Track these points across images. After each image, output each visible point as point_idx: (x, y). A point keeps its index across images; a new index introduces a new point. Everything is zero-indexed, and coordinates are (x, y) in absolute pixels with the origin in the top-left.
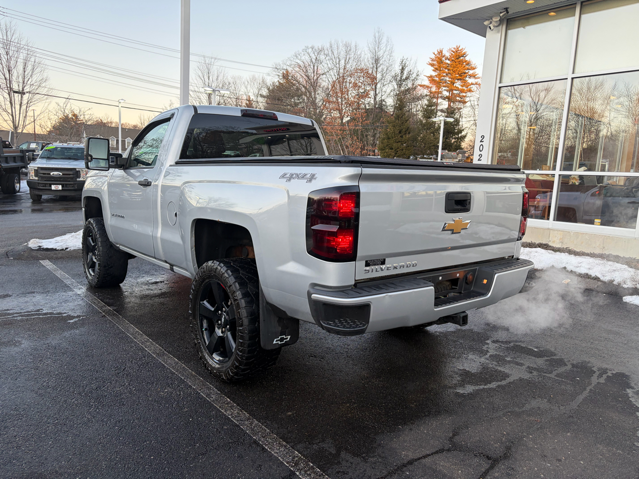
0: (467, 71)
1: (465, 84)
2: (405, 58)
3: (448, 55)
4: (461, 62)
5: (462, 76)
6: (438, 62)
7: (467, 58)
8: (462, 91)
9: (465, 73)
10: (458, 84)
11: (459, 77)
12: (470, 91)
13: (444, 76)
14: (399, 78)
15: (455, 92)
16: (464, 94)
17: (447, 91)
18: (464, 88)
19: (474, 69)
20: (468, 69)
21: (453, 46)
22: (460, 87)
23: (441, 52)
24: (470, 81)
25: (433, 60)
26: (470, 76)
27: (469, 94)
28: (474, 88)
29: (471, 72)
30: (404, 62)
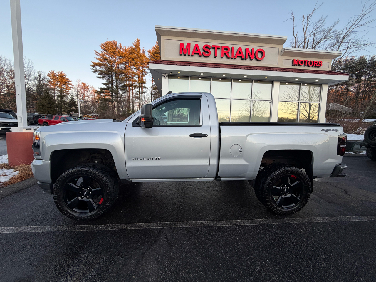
0: (67, 82)
1: (67, 86)
2: (41, 71)
3: (57, 74)
4: (64, 78)
5: (65, 84)
6: (52, 76)
7: (67, 77)
8: (66, 89)
9: (67, 83)
10: (64, 86)
11: (64, 84)
12: (70, 90)
13: (56, 82)
14: (38, 79)
15: (63, 89)
16: (67, 91)
17: (59, 88)
18: (67, 88)
19: (71, 82)
20: (68, 81)
21: (60, 71)
22: (65, 88)
23: (53, 72)
24: (70, 86)
25: (49, 74)
26: (69, 84)
27: (70, 91)
28: (71, 89)
29: (69, 83)
30: (40, 72)
